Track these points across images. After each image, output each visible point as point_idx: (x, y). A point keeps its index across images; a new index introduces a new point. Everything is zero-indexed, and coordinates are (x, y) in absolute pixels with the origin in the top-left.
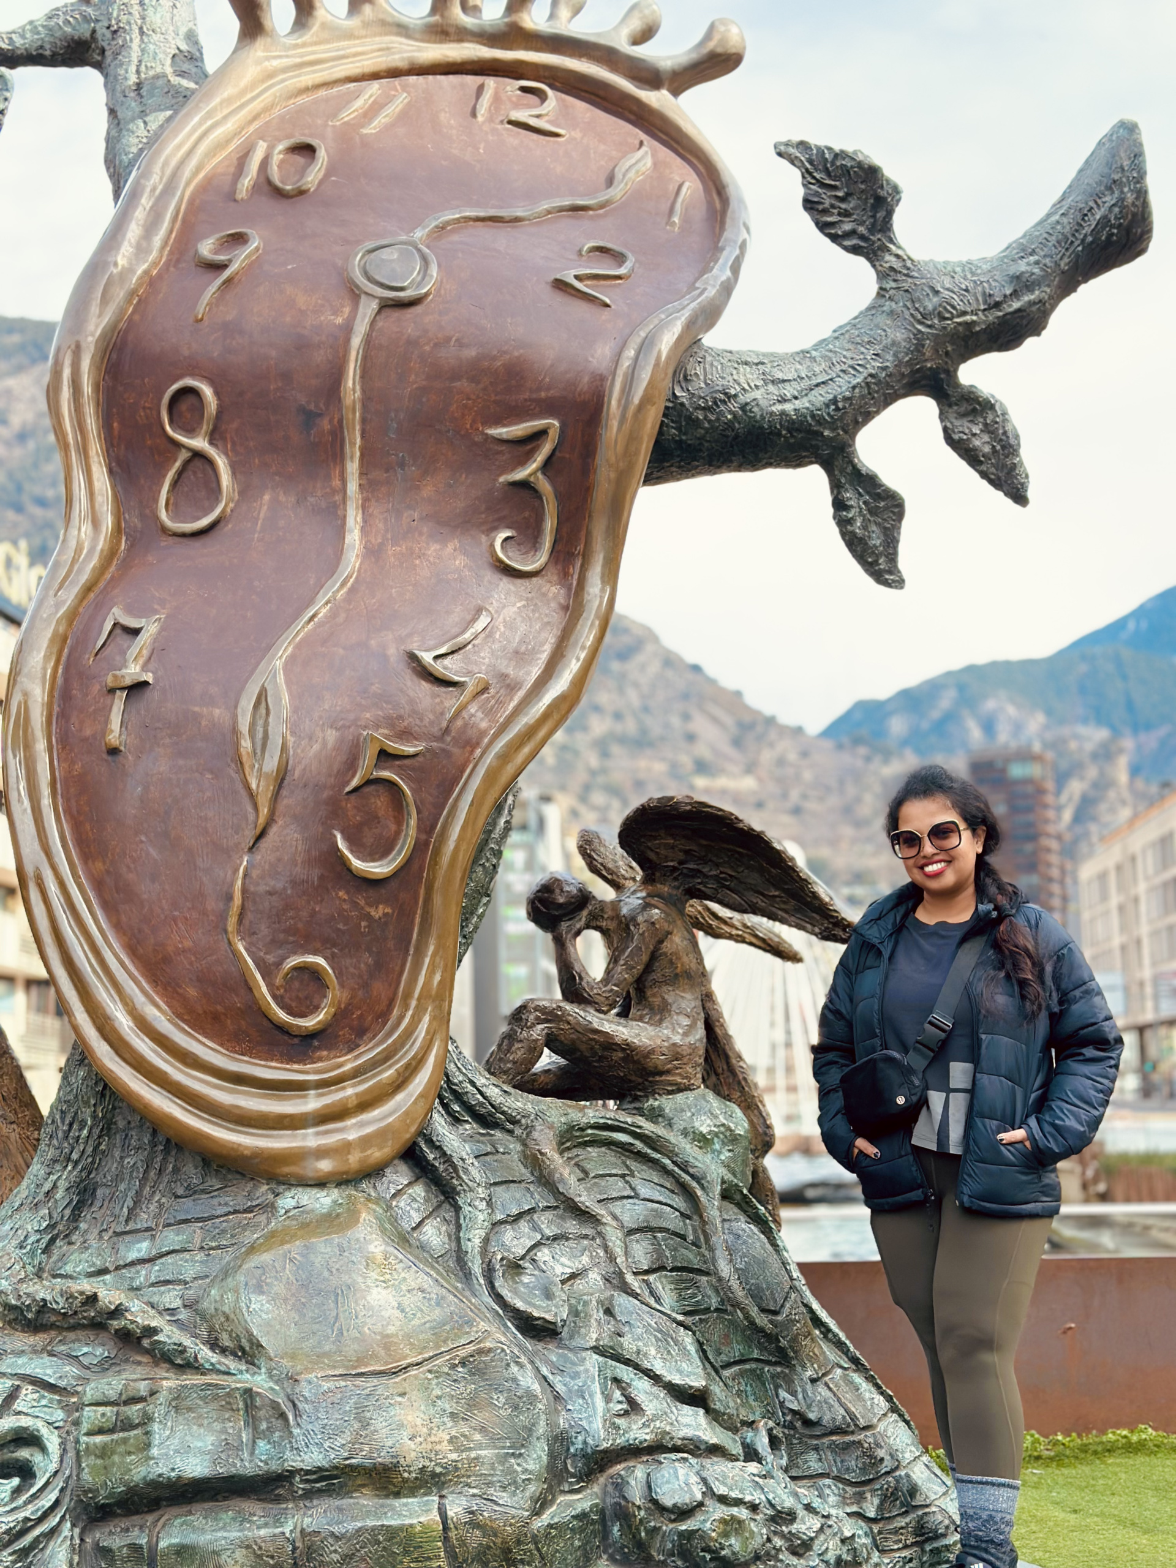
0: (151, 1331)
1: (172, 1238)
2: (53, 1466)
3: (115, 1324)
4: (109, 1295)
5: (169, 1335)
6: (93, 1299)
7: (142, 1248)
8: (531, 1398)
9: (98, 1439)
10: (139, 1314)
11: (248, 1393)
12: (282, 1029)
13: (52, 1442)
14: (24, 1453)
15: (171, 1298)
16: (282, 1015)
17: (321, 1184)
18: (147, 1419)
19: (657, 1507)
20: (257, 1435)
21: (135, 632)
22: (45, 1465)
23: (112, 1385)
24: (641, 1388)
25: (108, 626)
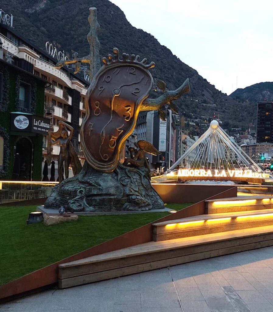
0: (92, 184)
1: (94, 177)
2: (84, 193)
3: (89, 183)
4: (88, 181)
5: (93, 184)
6: (87, 181)
7: (91, 177)
8: (122, 190)
9: (88, 191)
10: (91, 182)
11: (99, 188)
12: (103, 160)
13: (84, 191)
14: (82, 192)
15: (94, 181)
16: (104, 159)
17: (106, 173)
18: (91, 190)
19: (132, 199)
20: (100, 191)
21: (92, 125)
22: (83, 193)
23: (89, 187)
24: (132, 190)
25: (89, 124)
